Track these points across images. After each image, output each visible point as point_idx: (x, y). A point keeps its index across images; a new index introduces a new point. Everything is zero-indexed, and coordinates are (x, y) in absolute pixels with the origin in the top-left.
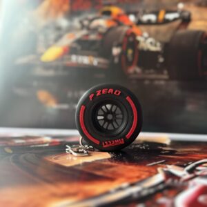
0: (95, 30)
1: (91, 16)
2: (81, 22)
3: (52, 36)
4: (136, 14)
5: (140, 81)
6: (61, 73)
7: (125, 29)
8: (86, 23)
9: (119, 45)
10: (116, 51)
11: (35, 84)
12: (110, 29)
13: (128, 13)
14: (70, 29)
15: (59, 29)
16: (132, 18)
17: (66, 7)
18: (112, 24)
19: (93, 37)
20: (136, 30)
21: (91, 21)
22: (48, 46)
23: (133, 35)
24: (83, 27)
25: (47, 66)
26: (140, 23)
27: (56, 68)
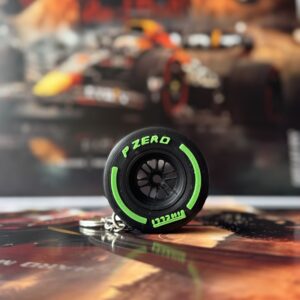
0: (121, 52)
1: (113, 31)
2: (99, 39)
3: (51, 56)
4: (180, 32)
6: (69, 113)
7: (165, 54)
8: (106, 41)
9: (159, 75)
10: (154, 84)
11: (26, 128)
12: (143, 54)
13: (170, 31)
14: (80, 48)
15: (61, 46)
16: (175, 39)
17: (73, 15)
18: (146, 45)
19: (118, 62)
20: (182, 55)
21: (114, 38)
22: (44, 72)
23: (178, 63)
24: (101, 47)
25: (44, 102)
27: (61, 105)
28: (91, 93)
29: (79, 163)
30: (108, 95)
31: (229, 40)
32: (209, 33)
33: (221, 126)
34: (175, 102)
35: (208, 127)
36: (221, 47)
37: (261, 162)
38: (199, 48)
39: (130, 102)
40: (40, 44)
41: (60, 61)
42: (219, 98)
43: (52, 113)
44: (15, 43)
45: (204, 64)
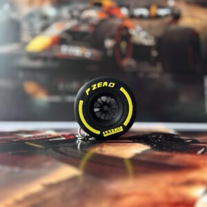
0: (86, 21)
1: (81, 6)
2: (71, 12)
3: (38, 24)
4: (128, 7)
5: (135, 74)
6: (49, 64)
7: (117, 22)
8: (76, 13)
9: (112, 37)
10: (109, 43)
11: (21, 75)
12: (102, 21)
13: (120, 6)
14: (58, 19)
15: (45, 17)
16: (124, 11)
18: (104, 16)
19: (84, 28)
20: (129, 23)
21: (81, 11)
22: (34, 36)
23: (126, 28)
24: (73, 17)
25: (34, 56)
26: (132, 17)
27: (45, 59)
28: (65, 50)
29: (57, 99)
30: (77, 51)
31: (163, 12)
32: (148, 8)
33: (156, 73)
34: (124, 56)
35: (146, 73)
36: (158, 17)
37: (183, 99)
38: (141, 17)
39: (92, 56)
40: (31, 16)
41: (45, 28)
42: (154, 53)
43: (38, 64)
44: (14, 15)
45: (144, 29)
